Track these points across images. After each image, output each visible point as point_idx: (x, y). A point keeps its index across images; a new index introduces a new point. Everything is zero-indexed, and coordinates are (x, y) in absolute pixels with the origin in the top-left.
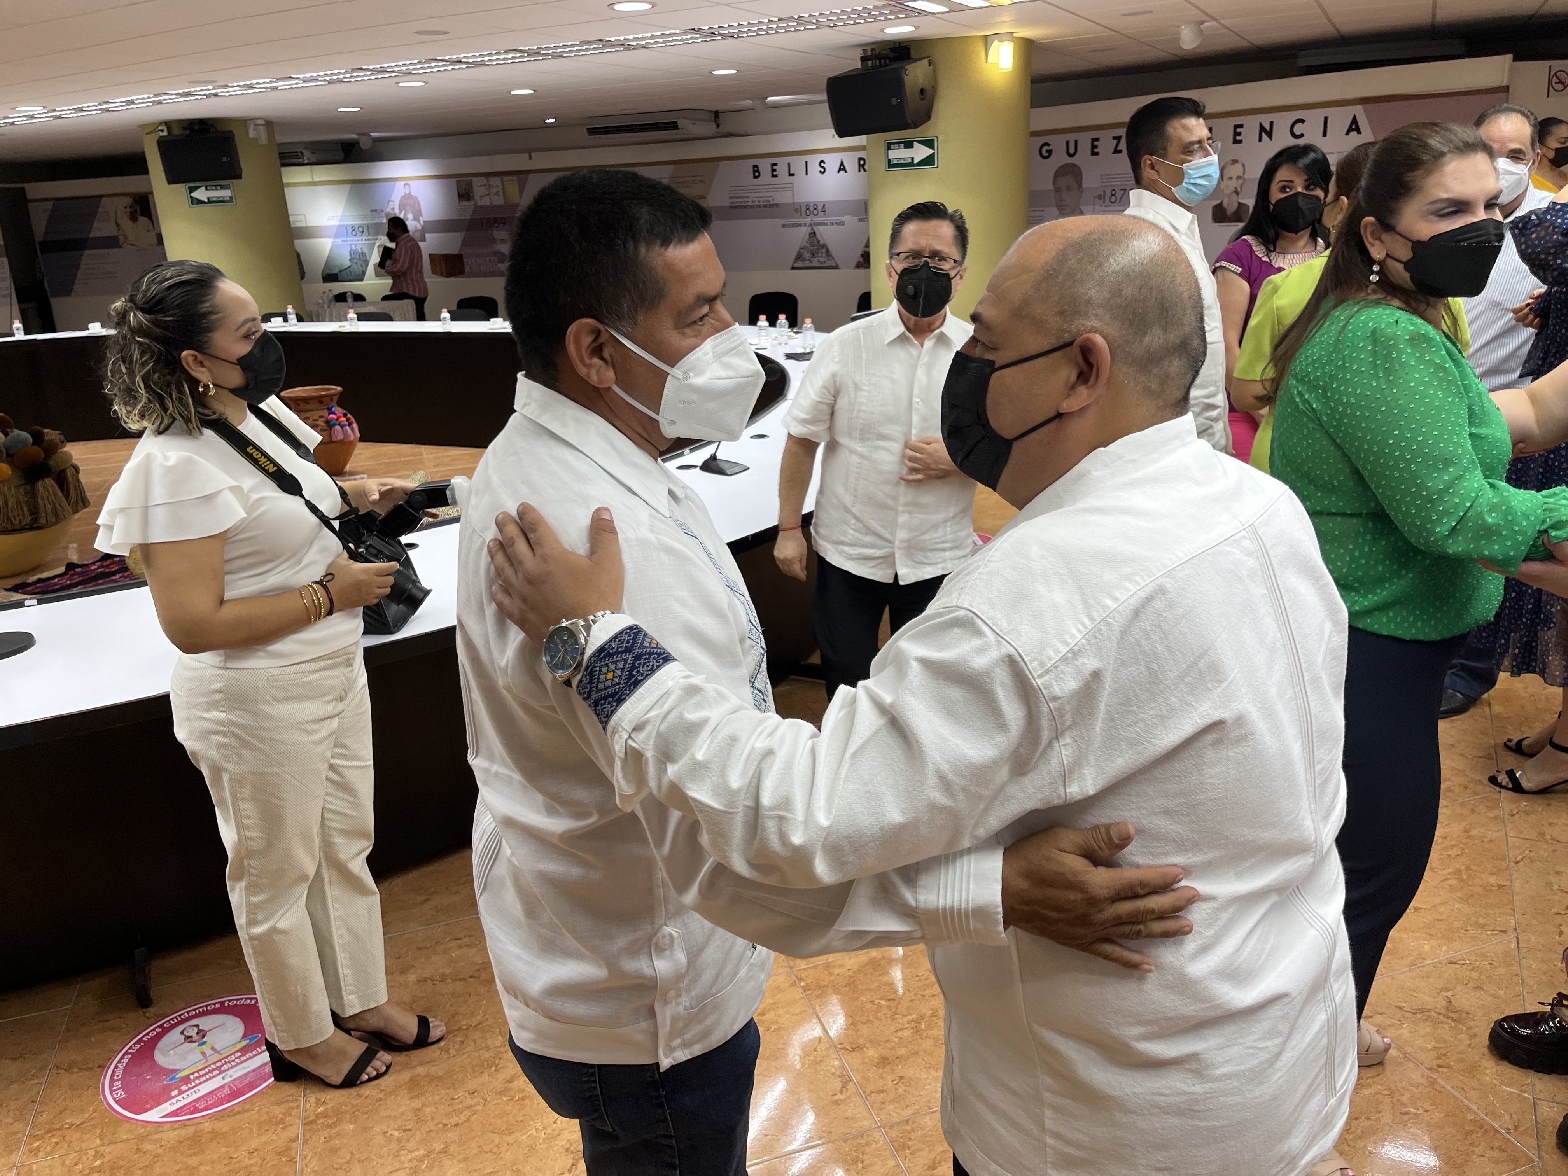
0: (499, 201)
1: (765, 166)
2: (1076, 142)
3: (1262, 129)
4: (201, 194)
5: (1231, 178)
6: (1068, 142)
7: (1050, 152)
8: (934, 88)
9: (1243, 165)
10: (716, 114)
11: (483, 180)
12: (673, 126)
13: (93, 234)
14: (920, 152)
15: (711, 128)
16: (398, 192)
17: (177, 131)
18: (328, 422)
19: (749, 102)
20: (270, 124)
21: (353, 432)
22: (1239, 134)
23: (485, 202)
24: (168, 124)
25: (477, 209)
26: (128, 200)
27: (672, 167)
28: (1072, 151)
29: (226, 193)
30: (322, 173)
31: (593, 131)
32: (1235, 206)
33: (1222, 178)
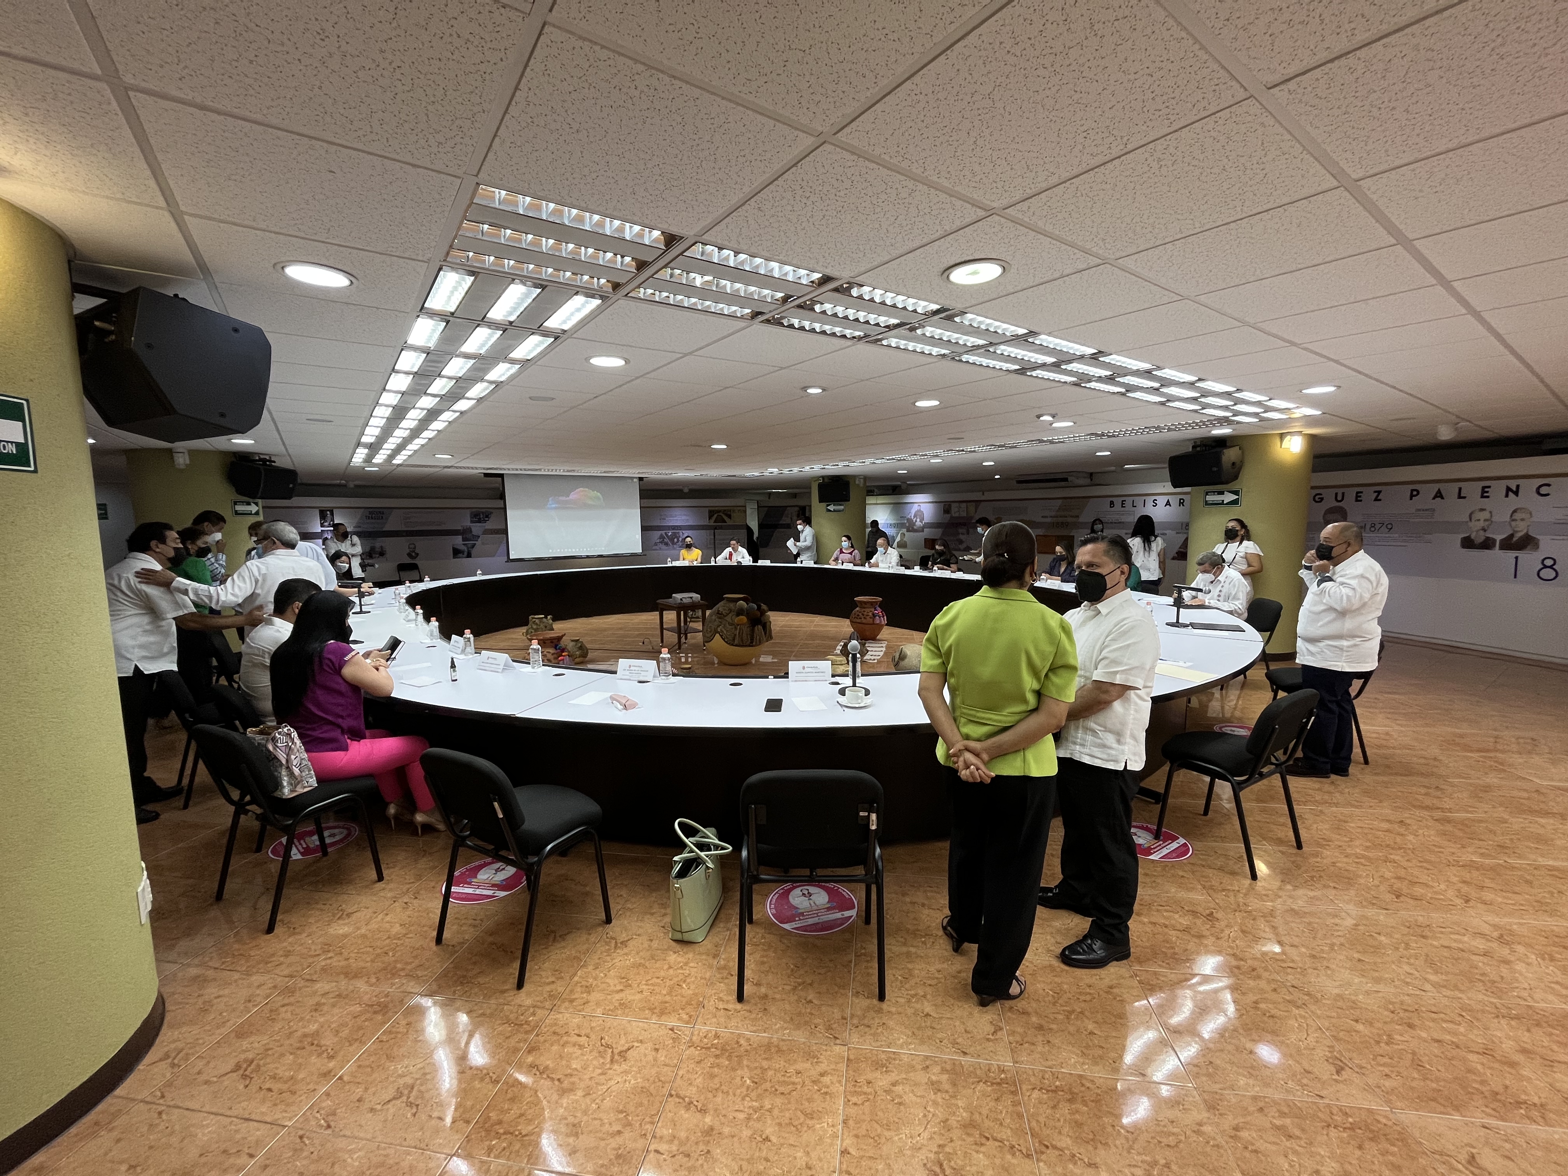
0: (964, 514)
1: (1118, 501)
2: (1343, 494)
3: (1509, 489)
4: (831, 508)
5: (1479, 520)
6: (1336, 494)
7: (1322, 499)
8: (1242, 462)
9: (1491, 512)
10: (1091, 474)
11: (957, 504)
12: (1066, 480)
13: (781, 522)
14: (1231, 497)
15: (1088, 481)
16: (915, 508)
17: (826, 480)
18: (873, 614)
19: (1113, 468)
20: (866, 478)
21: (884, 621)
22: (1487, 492)
23: (957, 515)
24: (823, 477)
25: (952, 517)
26: (797, 509)
27: (1060, 501)
28: (1339, 498)
29: (842, 507)
30: (881, 499)
31: (1019, 482)
32: (1483, 538)
33: (1471, 520)
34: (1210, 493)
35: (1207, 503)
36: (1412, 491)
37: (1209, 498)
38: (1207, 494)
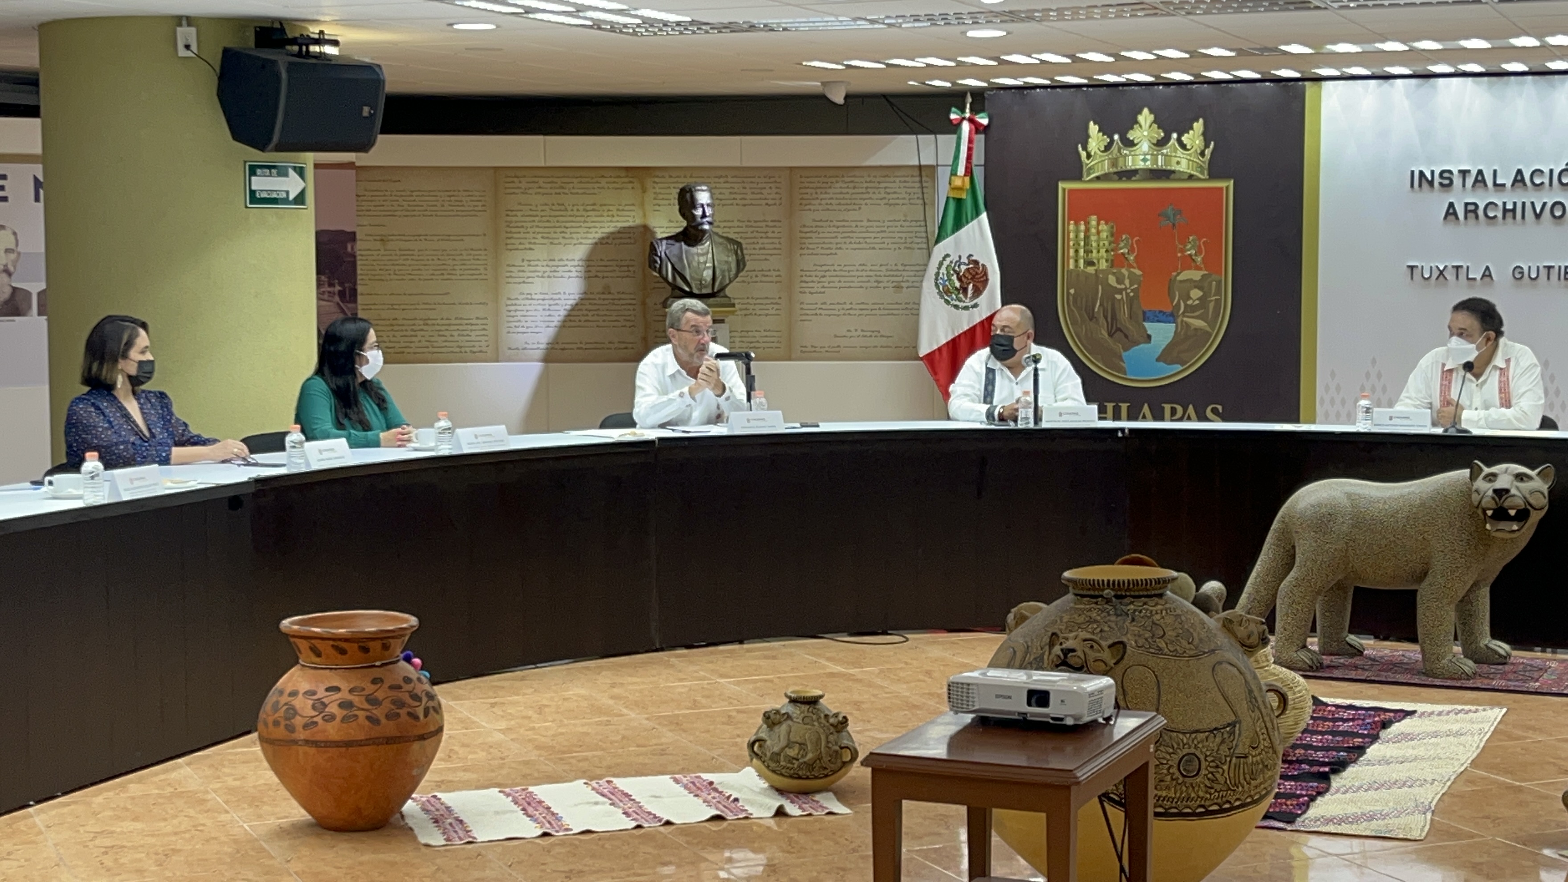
34: (259, 171)
35: (254, 198)
37: (260, 183)
38: (253, 171)
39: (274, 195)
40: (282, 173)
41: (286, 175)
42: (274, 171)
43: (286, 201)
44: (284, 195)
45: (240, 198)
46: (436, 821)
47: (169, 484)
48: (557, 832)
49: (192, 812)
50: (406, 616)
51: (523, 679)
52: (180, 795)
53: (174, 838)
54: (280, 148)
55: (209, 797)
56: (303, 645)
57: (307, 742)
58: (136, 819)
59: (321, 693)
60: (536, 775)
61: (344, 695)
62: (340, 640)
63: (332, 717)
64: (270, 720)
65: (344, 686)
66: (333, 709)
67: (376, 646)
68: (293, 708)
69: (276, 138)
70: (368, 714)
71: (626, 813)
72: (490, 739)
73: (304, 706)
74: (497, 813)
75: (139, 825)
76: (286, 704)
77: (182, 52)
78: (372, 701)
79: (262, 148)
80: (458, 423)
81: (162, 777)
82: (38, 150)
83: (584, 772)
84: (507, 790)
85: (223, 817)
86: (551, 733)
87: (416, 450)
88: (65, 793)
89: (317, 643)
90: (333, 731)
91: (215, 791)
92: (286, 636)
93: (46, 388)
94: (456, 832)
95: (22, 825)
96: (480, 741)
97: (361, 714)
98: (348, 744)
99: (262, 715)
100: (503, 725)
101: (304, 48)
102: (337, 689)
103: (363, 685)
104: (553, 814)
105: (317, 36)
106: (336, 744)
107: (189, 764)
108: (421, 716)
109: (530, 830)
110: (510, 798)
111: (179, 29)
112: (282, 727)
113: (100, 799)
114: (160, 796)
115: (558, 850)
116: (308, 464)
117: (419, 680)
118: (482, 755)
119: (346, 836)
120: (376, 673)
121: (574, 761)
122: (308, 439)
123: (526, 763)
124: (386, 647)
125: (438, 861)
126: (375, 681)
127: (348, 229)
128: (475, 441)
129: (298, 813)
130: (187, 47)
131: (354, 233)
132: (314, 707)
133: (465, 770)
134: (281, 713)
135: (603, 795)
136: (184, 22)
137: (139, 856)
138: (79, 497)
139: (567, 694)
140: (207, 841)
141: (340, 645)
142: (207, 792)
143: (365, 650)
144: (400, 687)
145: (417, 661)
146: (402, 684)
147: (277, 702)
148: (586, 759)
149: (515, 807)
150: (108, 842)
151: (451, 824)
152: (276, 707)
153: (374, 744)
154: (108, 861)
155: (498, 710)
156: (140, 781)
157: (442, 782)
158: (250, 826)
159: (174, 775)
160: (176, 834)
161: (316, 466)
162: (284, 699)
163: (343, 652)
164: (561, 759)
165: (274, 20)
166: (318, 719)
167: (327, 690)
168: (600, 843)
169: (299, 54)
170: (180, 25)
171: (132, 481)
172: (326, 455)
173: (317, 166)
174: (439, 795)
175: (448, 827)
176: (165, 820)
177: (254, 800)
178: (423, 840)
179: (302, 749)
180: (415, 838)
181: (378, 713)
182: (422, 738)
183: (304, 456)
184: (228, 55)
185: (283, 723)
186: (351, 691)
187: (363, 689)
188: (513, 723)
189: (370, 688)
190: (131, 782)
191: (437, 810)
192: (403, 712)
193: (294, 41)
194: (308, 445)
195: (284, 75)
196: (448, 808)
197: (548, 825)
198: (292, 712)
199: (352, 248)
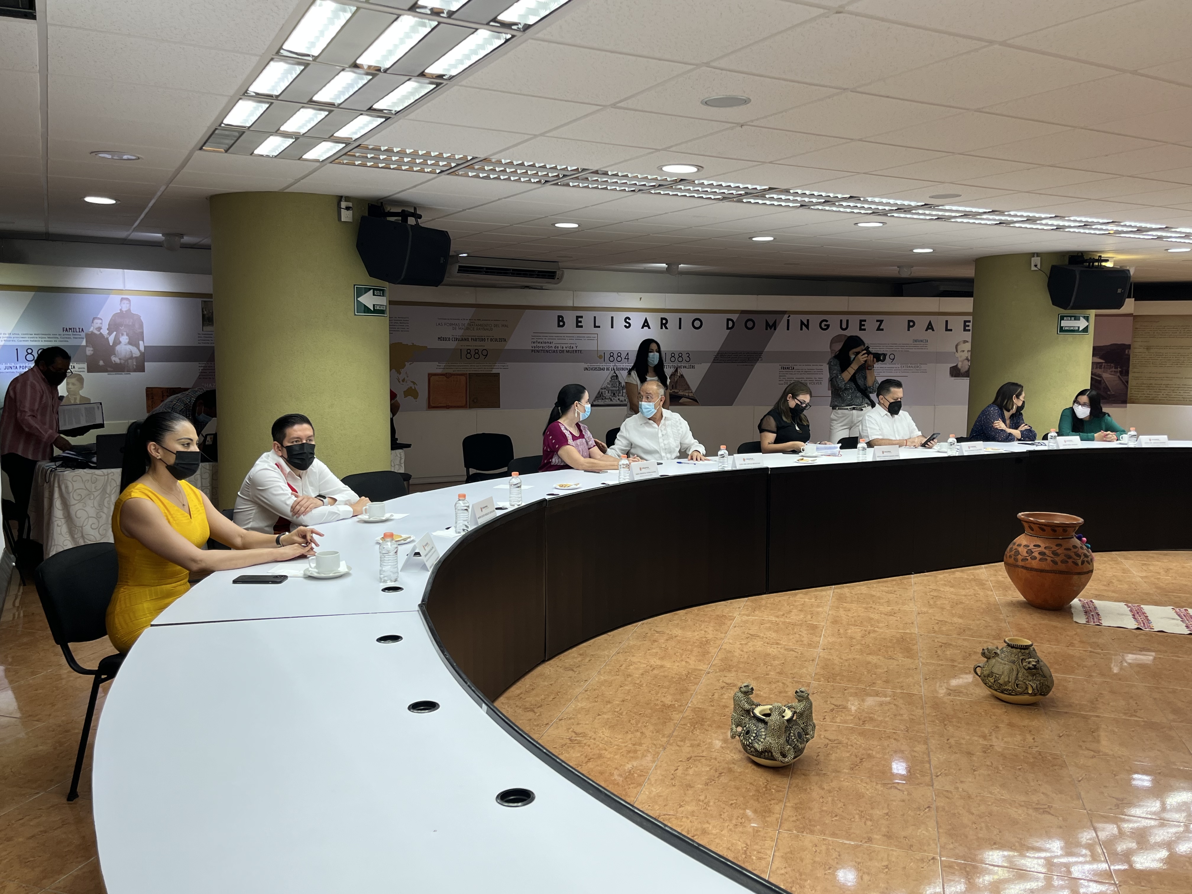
1: (570, 318)
2: (847, 321)
5: (963, 351)
6: (841, 321)
7: (828, 326)
16: (111, 307)
32: (962, 367)
33: (957, 351)
34: (1065, 318)
35: (1062, 330)
36: (909, 321)
37: (1064, 323)
38: (1062, 318)
39: (1072, 328)
40: (1077, 318)
41: (1079, 320)
42: (1073, 318)
43: (1078, 331)
44: (1077, 328)
45: (1055, 329)
46: (1086, 612)
47: (990, 450)
48: (1146, 628)
49: (977, 588)
50: (1079, 518)
51: (1166, 555)
52: (975, 580)
53: (963, 597)
54: (1072, 308)
55: (987, 583)
56: (1026, 525)
57: (1023, 567)
58: (952, 587)
59: (1031, 547)
60: (1149, 600)
61: (1042, 549)
62: (1042, 525)
63: (1035, 558)
64: (1008, 555)
65: (1043, 545)
66: (1036, 554)
67: (1060, 530)
68: (1018, 551)
69: (1071, 304)
70: (1052, 559)
71: (1187, 627)
72: (1133, 580)
73: (1023, 551)
74: (1119, 614)
75: (952, 589)
76: (1015, 549)
77: (1033, 268)
78: (1055, 553)
79: (1065, 308)
80: (1140, 433)
81: (972, 571)
82: (972, 311)
83: (1175, 603)
84: (1130, 605)
85: (990, 593)
86: (1167, 582)
87: (1120, 444)
88: (927, 572)
89: (1032, 525)
90: (1035, 564)
91: (991, 581)
92: (1020, 520)
93: (967, 407)
94: (1093, 619)
95: (905, 581)
96: (1128, 580)
97: (1049, 558)
98: (1042, 571)
99: (1006, 553)
100: (1144, 574)
101: (1091, 264)
102: (1039, 546)
103: (1052, 546)
104: (1148, 620)
105: (1097, 258)
106: (1036, 570)
107: (985, 568)
108: (1080, 564)
109: (1131, 624)
110: (1129, 609)
111: (1033, 259)
112: (1013, 559)
113: (941, 576)
114: (967, 579)
115: (1142, 637)
116: (1058, 446)
117: (1082, 548)
118: (1125, 586)
119: (1039, 611)
120: (1059, 542)
121: (1172, 597)
122: (1058, 436)
123: (1148, 594)
124: (1065, 531)
125: (1078, 630)
126: (1057, 545)
127: (1127, 343)
128: (1149, 442)
129: (1021, 598)
130: (1036, 266)
131: (1130, 345)
132: (1027, 552)
133: (1113, 592)
134: (1013, 552)
135: (1179, 616)
136: (1035, 255)
137: (945, 602)
138: (946, 452)
139: (1186, 565)
140: (977, 601)
141: (1042, 527)
142: (988, 581)
143: (1055, 531)
144: (1070, 550)
145: (1084, 539)
146: (1072, 549)
147: (1012, 548)
148: (1180, 597)
149: (1130, 614)
150: (935, 594)
151: (1093, 615)
152: (1011, 550)
153: (1054, 573)
154: (931, 602)
155: (1144, 568)
156: (962, 571)
157: (1099, 595)
158: (998, 599)
159: (978, 571)
160: (965, 596)
161: (1062, 447)
162: (1015, 547)
163: (1043, 530)
164: (1166, 595)
165: (1078, 252)
166: (1029, 558)
167: (1034, 546)
168: (1167, 638)
169: (1089, 267)
170: (1034, 257)
171: (969, 448)
172: (1067, 443)
173: (1096, 315)
174: (1094, 601)
175: (1091, 616)
176: (964, 589)
177: (1006, 588)
178: (1075, 619)
179: (1020, 570)
180: (1072, 618)
181: (1057, 559)
182: (1080, 574)
183: (1056, 443)
184: (1054, 269)
185: (1013, 557)
186: (1045, 548)
187: (1052, 548)
188: (1149, 574)
189: (1055, 548)
190: (958, 571)
191: (1089, 607)
192: (1070, 561)
193: (1086, 261)
194: (1058, 438)
195: (1078, 277)
196: (1095, 608)
197: (1142, 625)
198: (1017, 553)
199: (1128, 351)
